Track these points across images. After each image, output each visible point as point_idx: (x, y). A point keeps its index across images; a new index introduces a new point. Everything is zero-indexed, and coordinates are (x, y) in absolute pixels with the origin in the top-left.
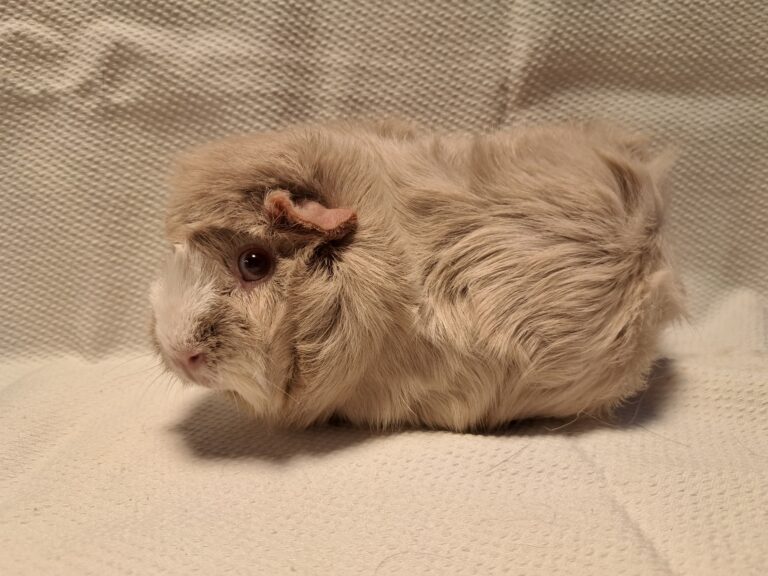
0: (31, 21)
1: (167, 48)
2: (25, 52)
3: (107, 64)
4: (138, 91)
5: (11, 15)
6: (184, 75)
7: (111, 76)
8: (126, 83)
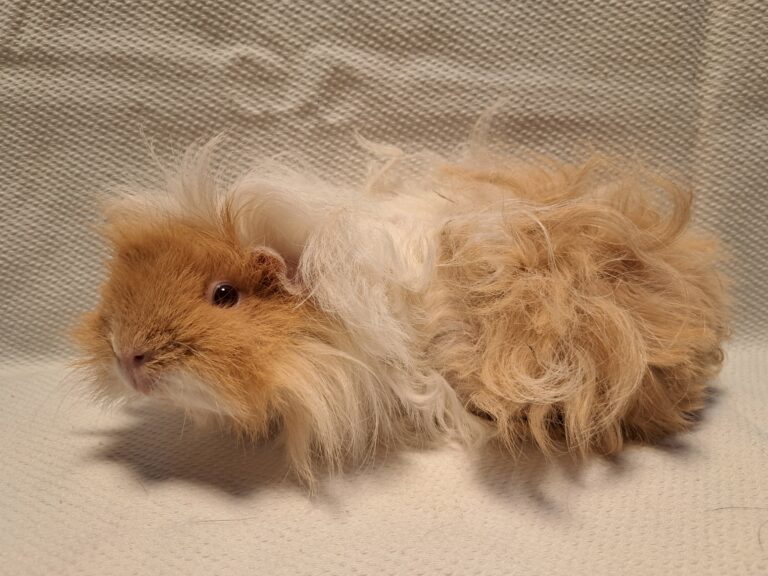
0: (255, 45)
1: (381, 72)
2: (250, 75)
3: (325, 88)
4: (352, 112)
5: (238, 39)
6: (396, 98)
7: (328, 98)
8: (340, 104)
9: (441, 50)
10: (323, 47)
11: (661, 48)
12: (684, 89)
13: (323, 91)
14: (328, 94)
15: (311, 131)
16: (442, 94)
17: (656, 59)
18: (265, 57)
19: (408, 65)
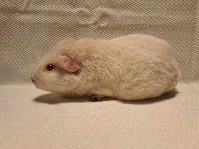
9: (129, 8)
10: (100, 8)
11: (186, 6)
12: (192, 16)
13: (100, 18)
14: (101, 19)
15: (97, 28)
16: (129, 19)
17: (184, 9)
18: (86, 11)
19: (121, 12)
